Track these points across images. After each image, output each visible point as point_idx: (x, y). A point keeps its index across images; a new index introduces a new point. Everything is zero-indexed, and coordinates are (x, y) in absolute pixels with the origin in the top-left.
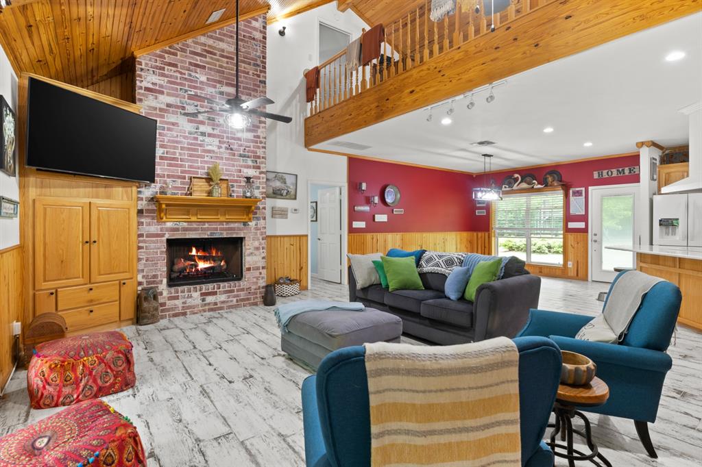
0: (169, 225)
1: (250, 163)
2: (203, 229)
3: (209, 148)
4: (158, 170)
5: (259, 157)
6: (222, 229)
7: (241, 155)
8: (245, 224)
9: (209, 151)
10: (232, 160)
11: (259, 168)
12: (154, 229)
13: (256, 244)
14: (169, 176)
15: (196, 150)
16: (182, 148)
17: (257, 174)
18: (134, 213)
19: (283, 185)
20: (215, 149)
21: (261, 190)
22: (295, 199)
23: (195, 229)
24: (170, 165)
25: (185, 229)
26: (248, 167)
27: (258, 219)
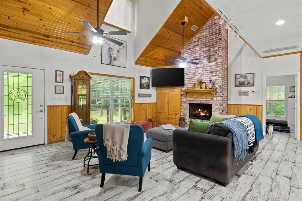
0: (188, 99)
1: (214, 74)
2: (197, 100)
3: (200, 72)
4: (185, 82)
5: (218, 71)
6: (204, 101)
7: (210, 72)
8: (212, 99)
9: (200, 73)
10: (207, 74)
11: (218, 75)
12: (185, 100)
13: (217, 107)
14: (189, 84)
15: (196, 74)
16: (192, 74)
17: (217, 78)
18: (179, 95)
19: (245, 80)
20: (202, 72)
21: (219, 85)
22: (253, 86)
23: (195, 100)
24: (189, 80)
25: (193, 100)
26: (213, 76)
27: (217, 97)
